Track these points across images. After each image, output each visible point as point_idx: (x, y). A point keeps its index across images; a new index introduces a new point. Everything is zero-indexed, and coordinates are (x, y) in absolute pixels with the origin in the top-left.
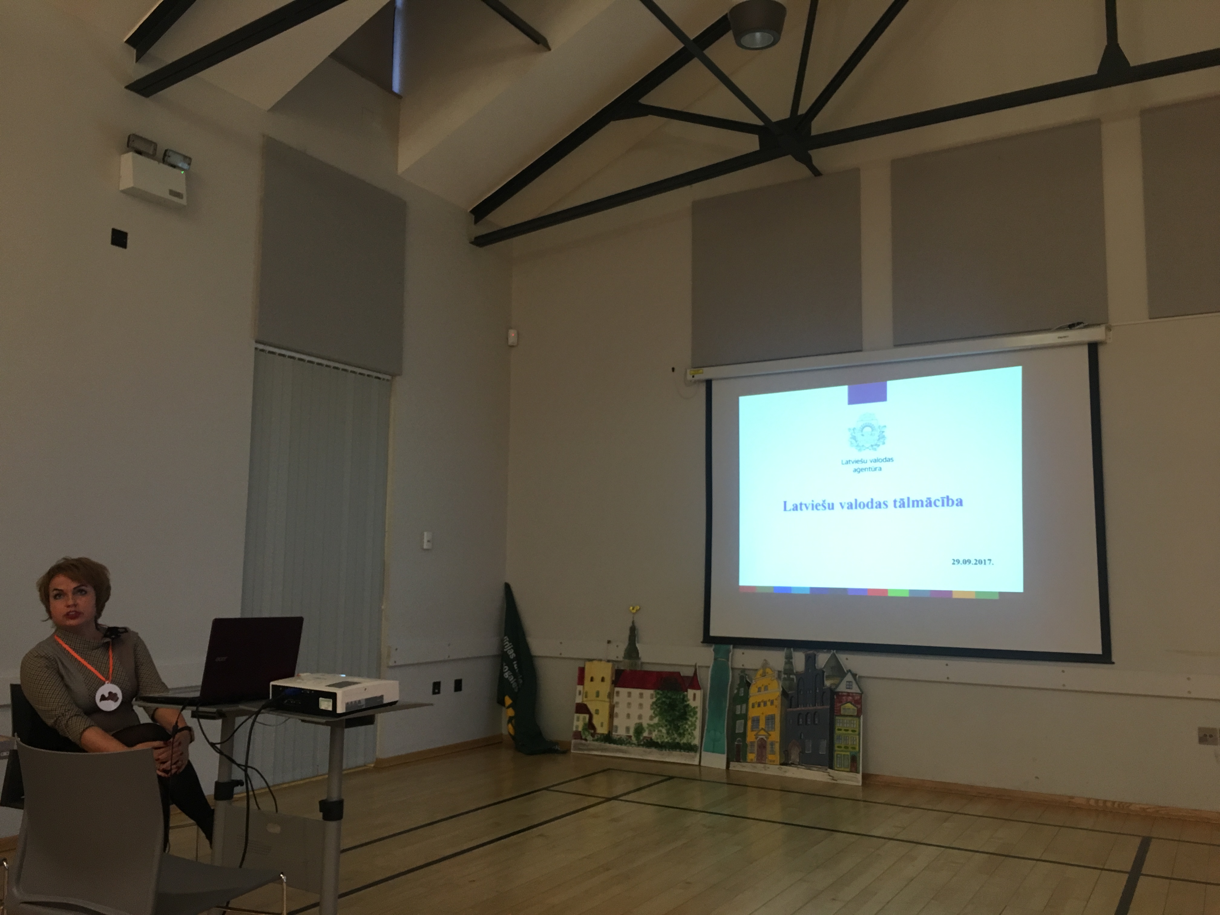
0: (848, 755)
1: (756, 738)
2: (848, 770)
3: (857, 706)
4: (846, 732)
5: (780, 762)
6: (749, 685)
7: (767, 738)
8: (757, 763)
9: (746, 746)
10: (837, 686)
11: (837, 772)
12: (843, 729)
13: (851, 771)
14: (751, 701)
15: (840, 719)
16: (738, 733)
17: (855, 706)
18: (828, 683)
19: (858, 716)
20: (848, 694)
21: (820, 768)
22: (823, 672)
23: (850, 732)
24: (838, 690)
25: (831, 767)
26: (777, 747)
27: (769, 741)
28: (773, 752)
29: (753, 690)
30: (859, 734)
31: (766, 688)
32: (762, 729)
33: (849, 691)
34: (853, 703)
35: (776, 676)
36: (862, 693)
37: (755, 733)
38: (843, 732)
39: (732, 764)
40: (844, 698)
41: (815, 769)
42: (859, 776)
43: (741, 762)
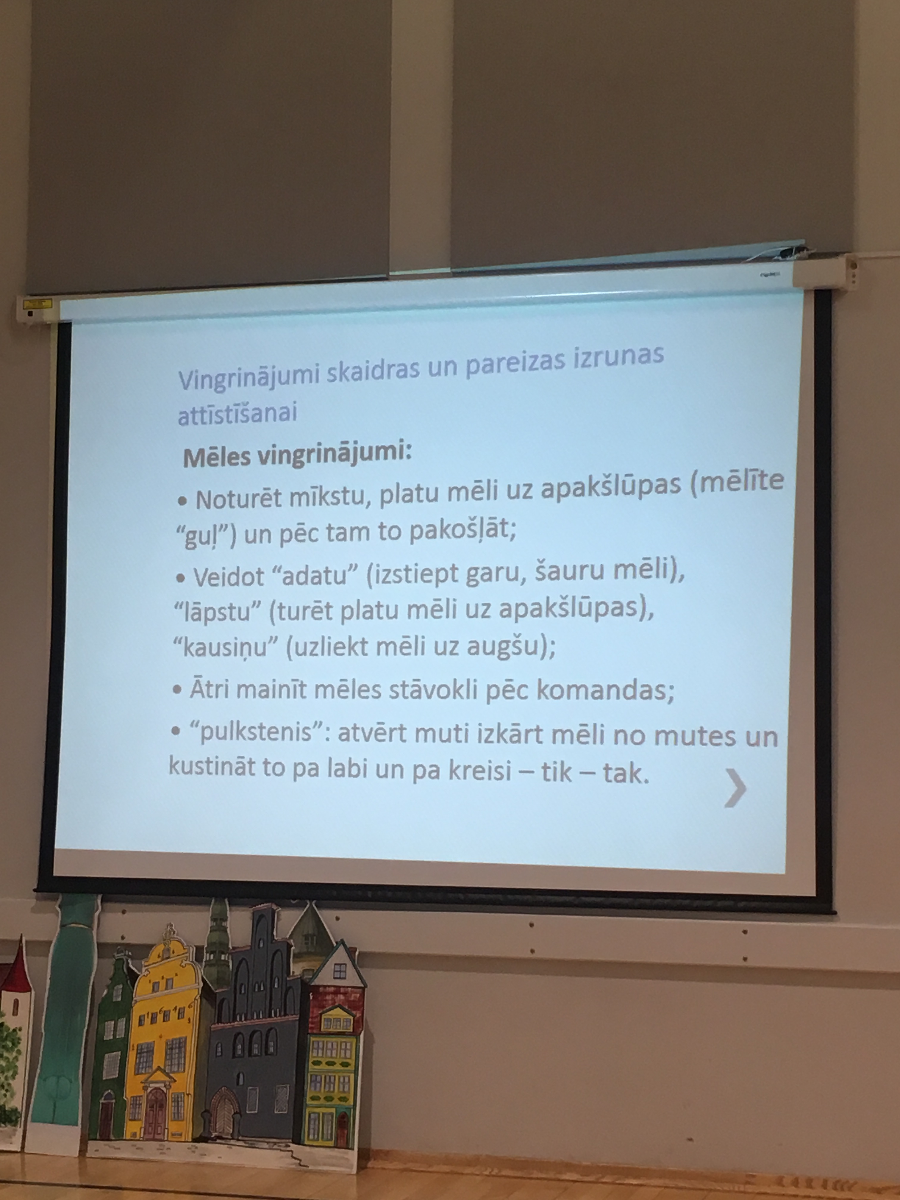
0: (332, 1114)
1: (145, 1088)
2: (331, 1144)
3: (354, 1012)
4: (331, 1067)
5: (192, 1138)
6: (133, 977)
7: (168, 1087)
8: (147, 1140)
9: (123, 1105)
10: (315, 975)
11: (307, 1149)
12: (324, 1061)
13: (336, 1147)
14: (137, 1011)
15: (318, 1042)
16: (106, 1080)
17: (350, 1014)
18: (296, 969)
19: (355, 1034)
20: (337, 990)
21: (275, 1143)
22: (289, 946)
23: (338, 1067)
24: (316, 982)
25: (298, 1141)
26: (188, 1103)
27: (170, 1094)
28: (178, 1117)
29: (142, 988)
30: (356, 1072)
31: (169, 983)
32: (159, 1068)
33: (339, 983)
34: (346, 1007)
35: (192, 957)
36: (366, 986)
37: (142, 1078)
38: (324, 1067)
39: (92, 1145)
40: (329, 997)
41: (265, 1145)
42: (353, 1156)
43: (111, 1140)
